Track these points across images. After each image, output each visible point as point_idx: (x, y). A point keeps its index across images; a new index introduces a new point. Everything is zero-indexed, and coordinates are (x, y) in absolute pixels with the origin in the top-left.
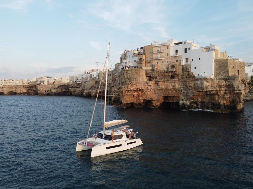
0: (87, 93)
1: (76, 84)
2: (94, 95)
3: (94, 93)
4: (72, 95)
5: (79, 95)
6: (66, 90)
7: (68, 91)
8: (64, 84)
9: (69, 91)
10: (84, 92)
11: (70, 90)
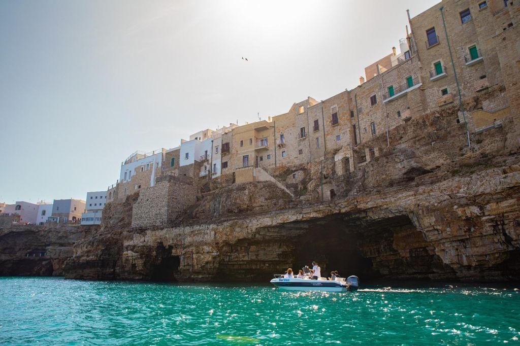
0: (150, 249)
1: (78, 228)
2: (209, 258)
3: (206, 248)
4: (54, 273)
5: (89, 264)
6: (31, 254)
7: (37, 258)
8: (22, 229)
9: (45, 260)
10: (126, 243)
11: (48, 255)
